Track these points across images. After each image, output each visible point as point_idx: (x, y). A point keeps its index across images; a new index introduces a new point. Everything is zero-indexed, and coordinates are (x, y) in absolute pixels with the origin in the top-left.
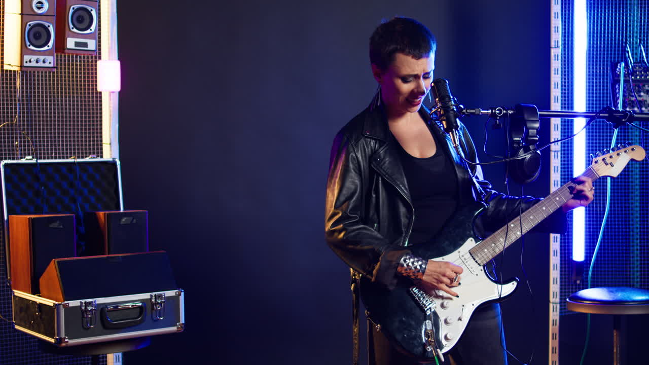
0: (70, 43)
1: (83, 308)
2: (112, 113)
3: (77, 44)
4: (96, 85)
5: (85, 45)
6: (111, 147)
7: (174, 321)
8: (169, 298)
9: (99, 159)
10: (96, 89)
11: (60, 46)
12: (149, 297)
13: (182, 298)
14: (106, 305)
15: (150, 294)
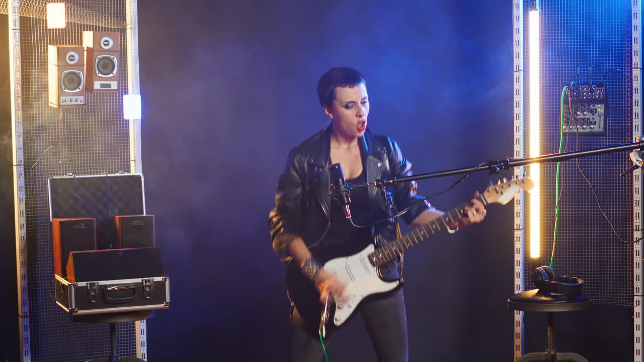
0: (97, 85)
1: (89, 288)
2: (135, 136)
3: (102, 85)
4: (123, 114)
5: (109, 86)
6: (135, 163)
7: (162, 300)
8: (157, 282)
9: (126, 174)
10: (123, 117)
11: (89, 87)
12: (141, 281)
13: (167, 283)
14: (106, 286)
15: (141, 279)
